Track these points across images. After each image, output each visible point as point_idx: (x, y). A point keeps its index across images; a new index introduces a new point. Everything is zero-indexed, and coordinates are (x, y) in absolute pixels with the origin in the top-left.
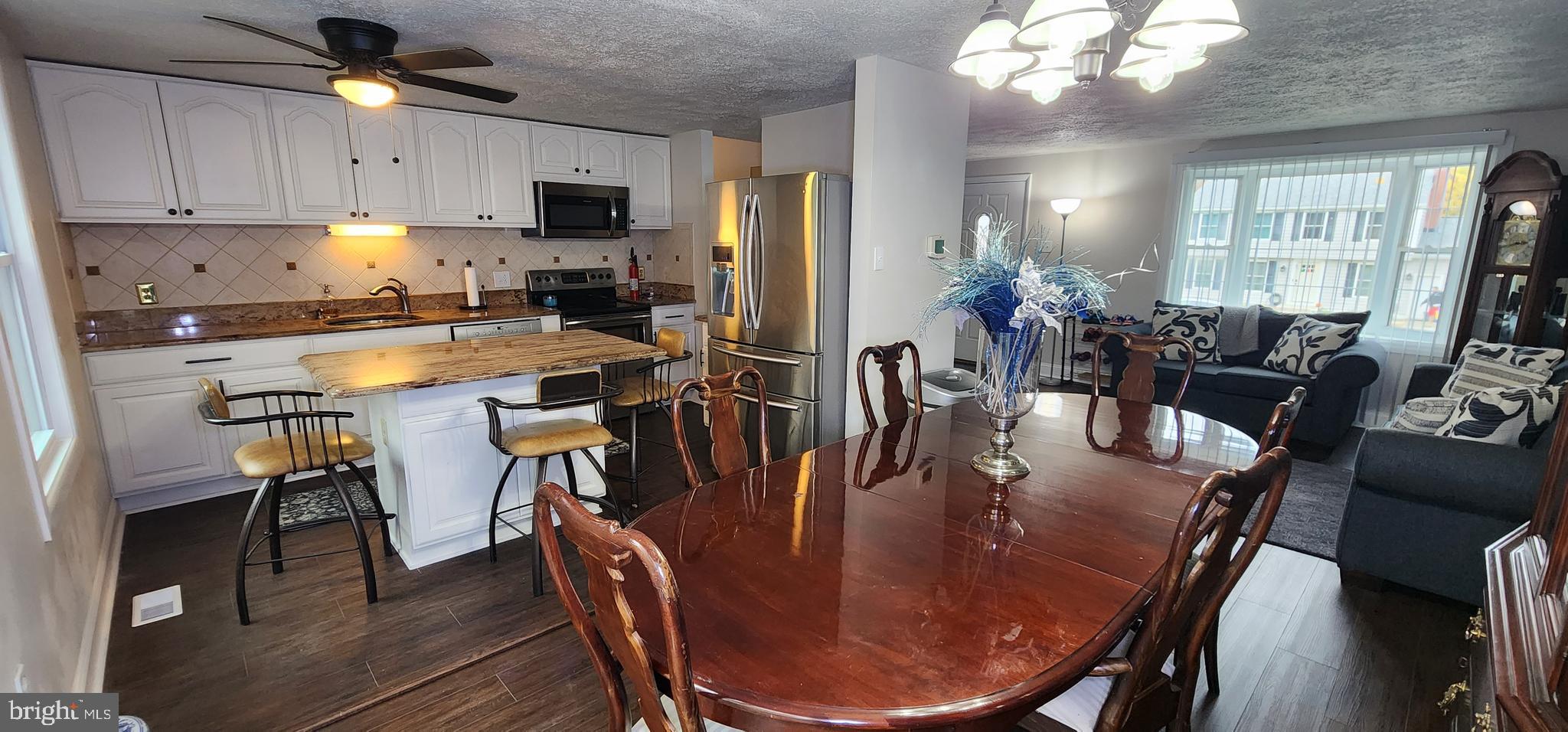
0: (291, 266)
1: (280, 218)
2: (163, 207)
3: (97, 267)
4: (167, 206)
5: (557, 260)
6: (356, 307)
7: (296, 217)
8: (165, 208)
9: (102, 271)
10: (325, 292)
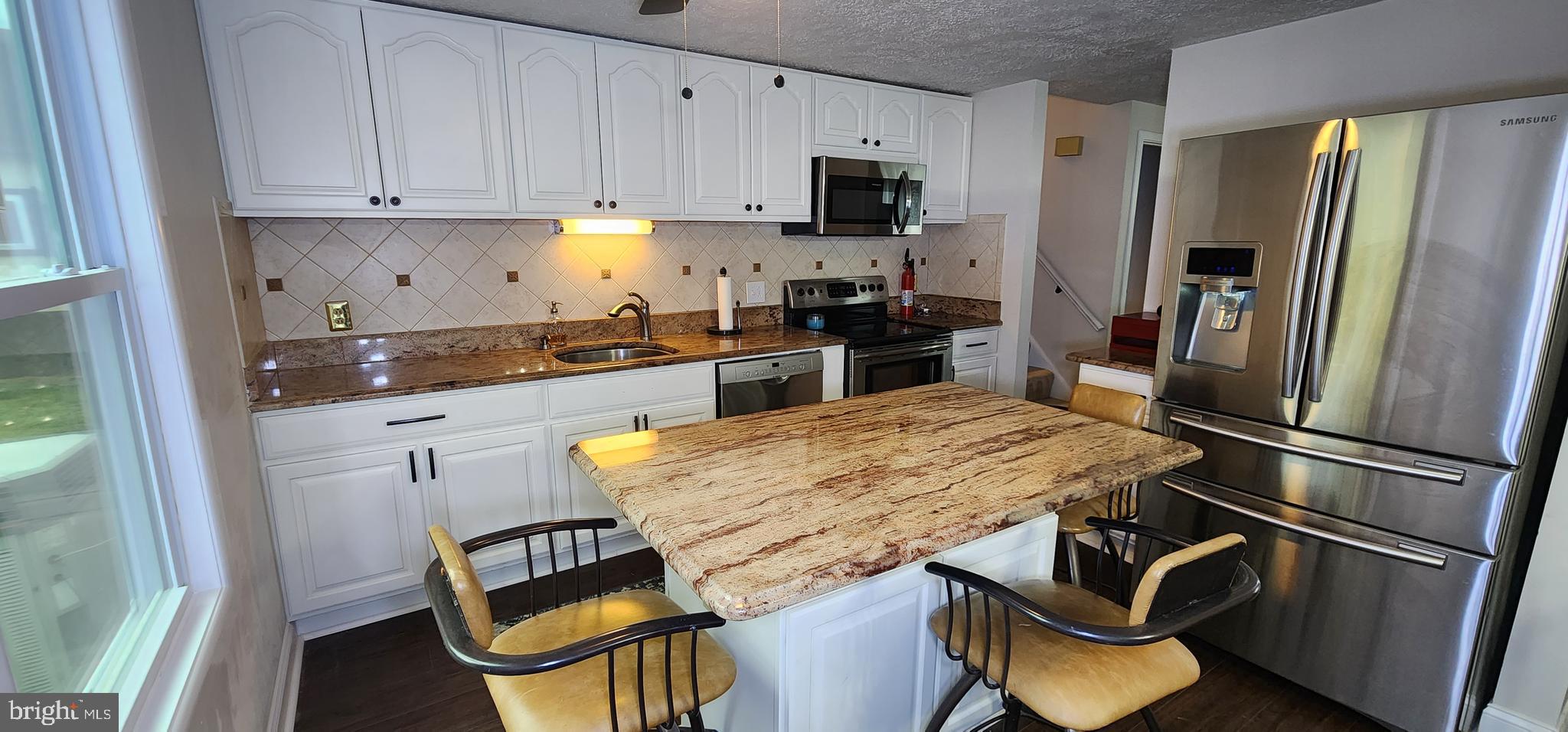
0: (512, 277)
1: (507, 209)
2: (364, 194)
3: (280, 280)
4: (369, 194)
5: (819, 265)
6: (586, 332)
7: (526, 209)
8: (366, 196)
9: (285, 285)
10: (552, 312)
